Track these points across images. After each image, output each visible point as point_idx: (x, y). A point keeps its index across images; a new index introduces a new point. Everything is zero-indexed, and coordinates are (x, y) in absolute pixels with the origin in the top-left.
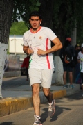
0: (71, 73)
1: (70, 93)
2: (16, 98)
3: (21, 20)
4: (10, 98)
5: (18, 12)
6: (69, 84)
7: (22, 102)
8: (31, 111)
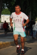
0: (29, 31)
1: (28, 40)
2: (4, 42)
3: (7, 8)
4: (1, 42)
5: (5, 4)
6: (27, 36)
7: (7, 44)
8: (11, 48)
